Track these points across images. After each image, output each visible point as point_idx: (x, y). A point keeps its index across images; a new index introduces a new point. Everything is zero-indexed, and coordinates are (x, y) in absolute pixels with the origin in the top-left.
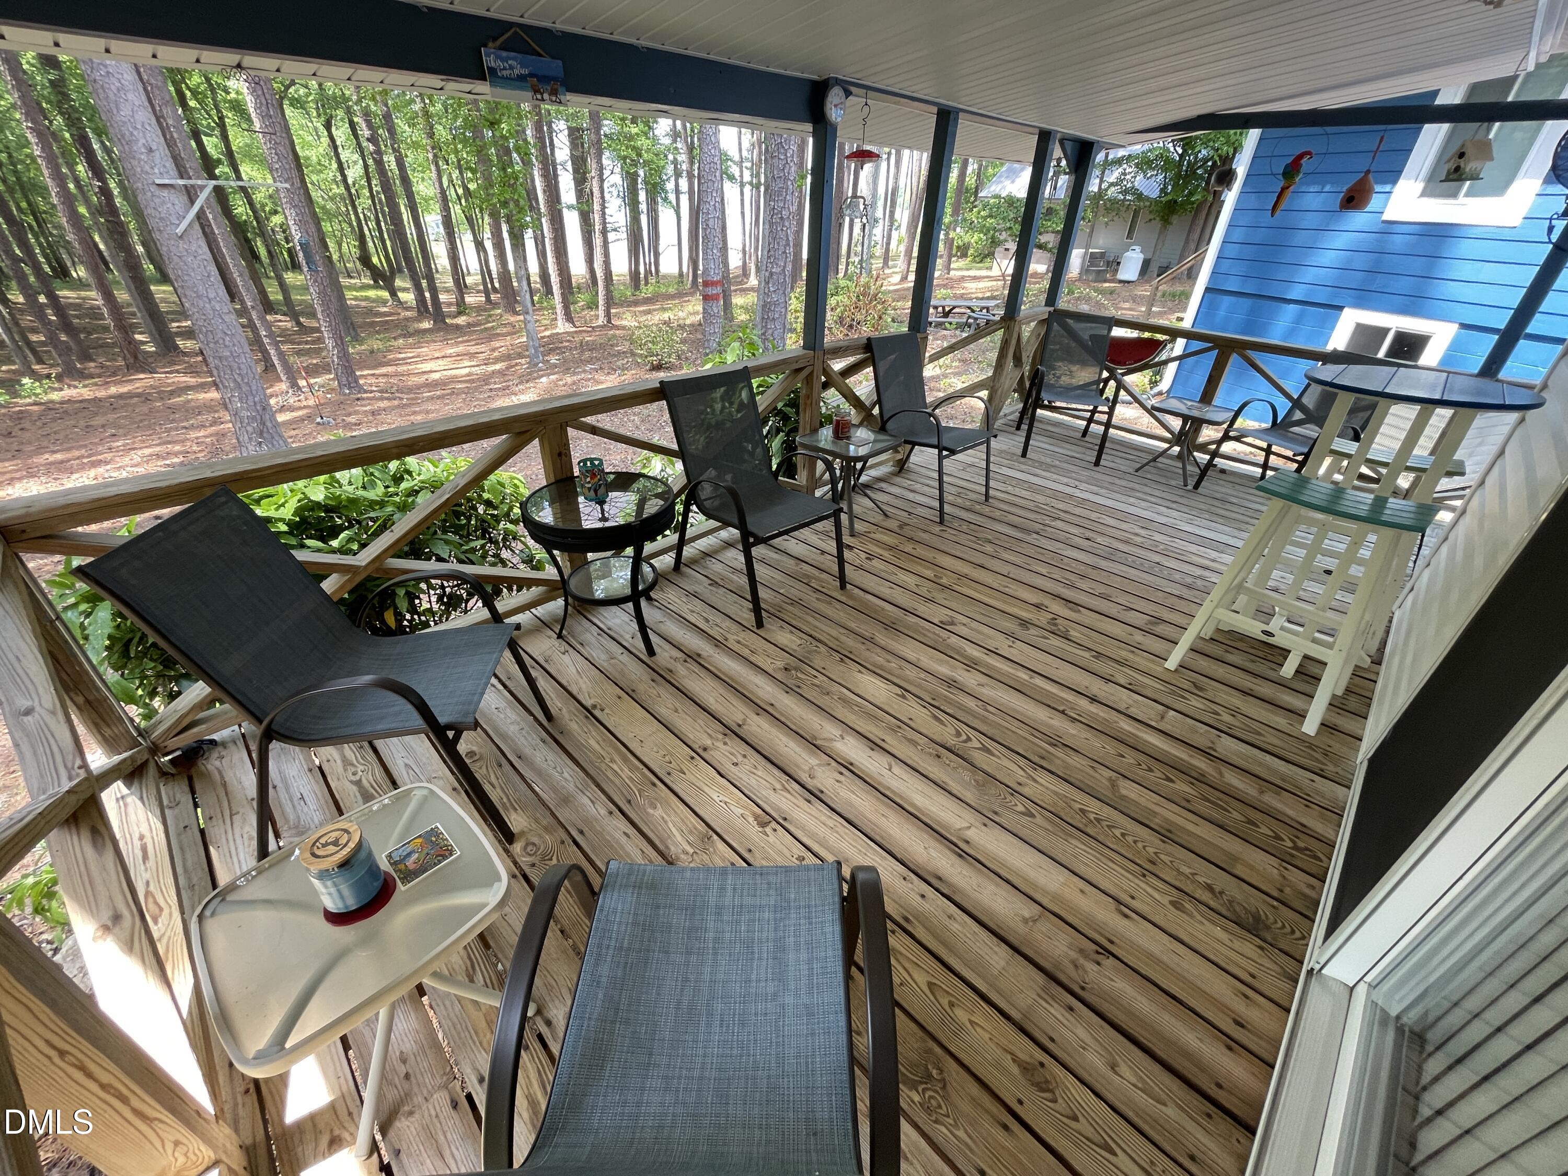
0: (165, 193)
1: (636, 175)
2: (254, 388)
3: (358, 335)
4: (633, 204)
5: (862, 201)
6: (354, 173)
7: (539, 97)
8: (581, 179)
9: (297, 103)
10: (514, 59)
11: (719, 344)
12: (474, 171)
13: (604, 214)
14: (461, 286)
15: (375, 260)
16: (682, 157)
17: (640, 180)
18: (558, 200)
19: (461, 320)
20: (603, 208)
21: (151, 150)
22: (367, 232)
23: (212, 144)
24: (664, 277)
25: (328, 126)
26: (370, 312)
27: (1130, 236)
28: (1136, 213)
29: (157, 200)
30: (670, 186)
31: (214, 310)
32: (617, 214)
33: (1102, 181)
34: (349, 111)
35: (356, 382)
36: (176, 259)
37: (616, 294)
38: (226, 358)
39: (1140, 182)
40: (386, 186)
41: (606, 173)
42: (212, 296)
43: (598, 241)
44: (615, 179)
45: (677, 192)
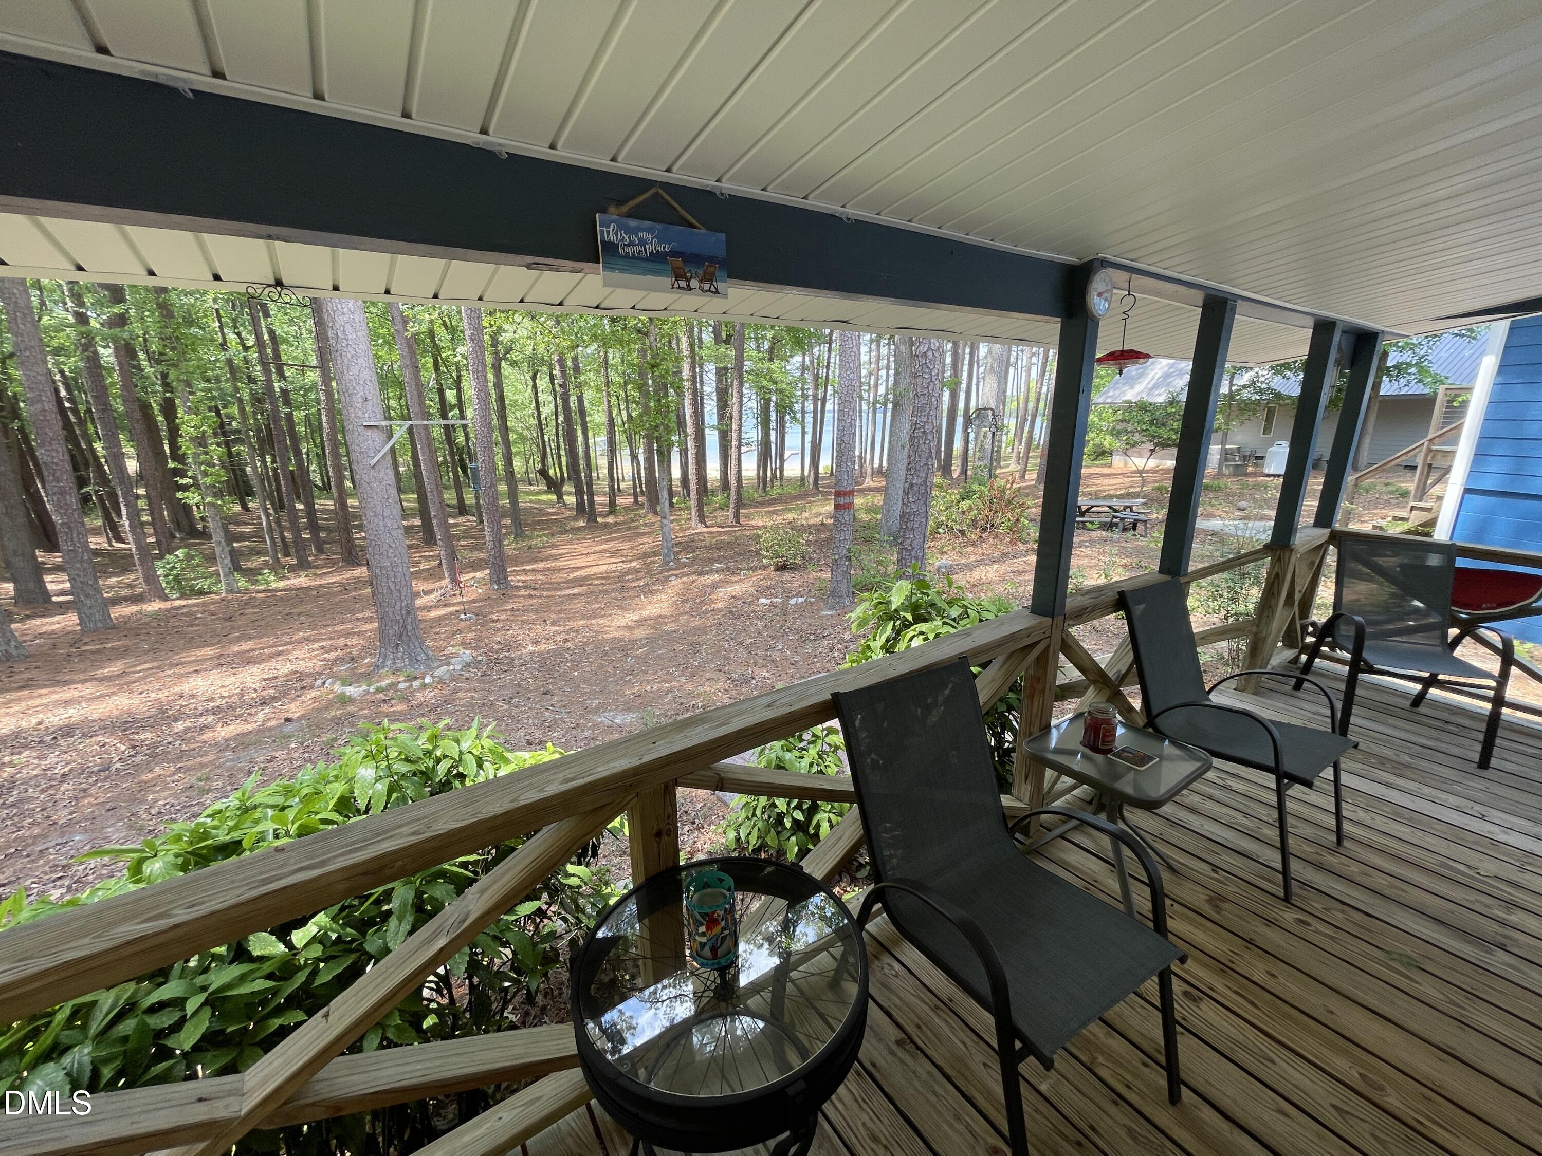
0: (369, 432)
1: (770, 399)
2: (404, 594)
3: (523, 532)
4: (765, 423)
5: (990, 412)
6: (547, 410)
7: (683, 284)
8: (723, 404)
9: (514, 364)
10: (648, 230)
11: (849, 550)
12: (637, 403)
13: (740, 430)
14: (613, 493)
15: (551, 472)
16: (810, 386)
17: (772, 404)
18: (703, 423)
19: (610, 520)
20: (740, 426)
21: (366, 400)
22: (548, 450)
23: (451, 396)
24: (790, 479)
25: (534, 378)
26: (541, 512)
27: (1266, 431)
28: (1271, 412)
29: (361, 438)
30: (797, 407)
31: (385, 526)
32: (752, 433)
33: (1231, 385)
34: (551, 368)
35: (506, 578)
36: (365, 485)
37: (745, 495)
38: (386, 568)
39: (1278, 383)
40: (568, 419)
41: (745, 400)
42: (386, 514)
43: (733, 452)
44: (752, 404)
45: (803, 412)
